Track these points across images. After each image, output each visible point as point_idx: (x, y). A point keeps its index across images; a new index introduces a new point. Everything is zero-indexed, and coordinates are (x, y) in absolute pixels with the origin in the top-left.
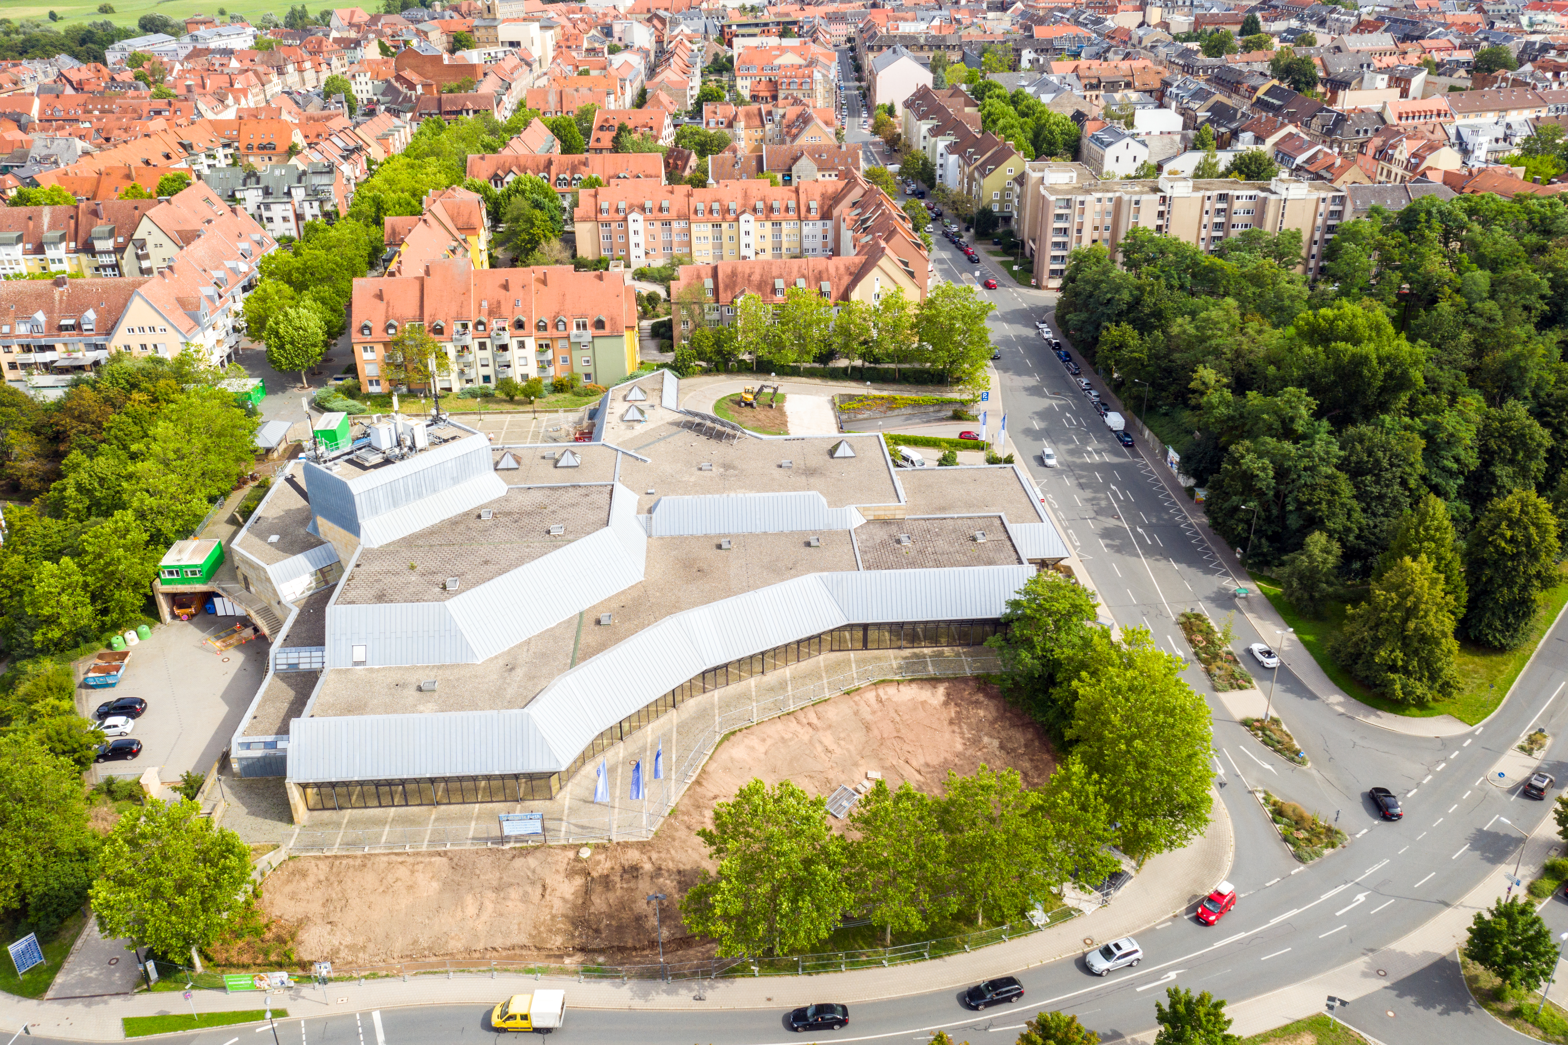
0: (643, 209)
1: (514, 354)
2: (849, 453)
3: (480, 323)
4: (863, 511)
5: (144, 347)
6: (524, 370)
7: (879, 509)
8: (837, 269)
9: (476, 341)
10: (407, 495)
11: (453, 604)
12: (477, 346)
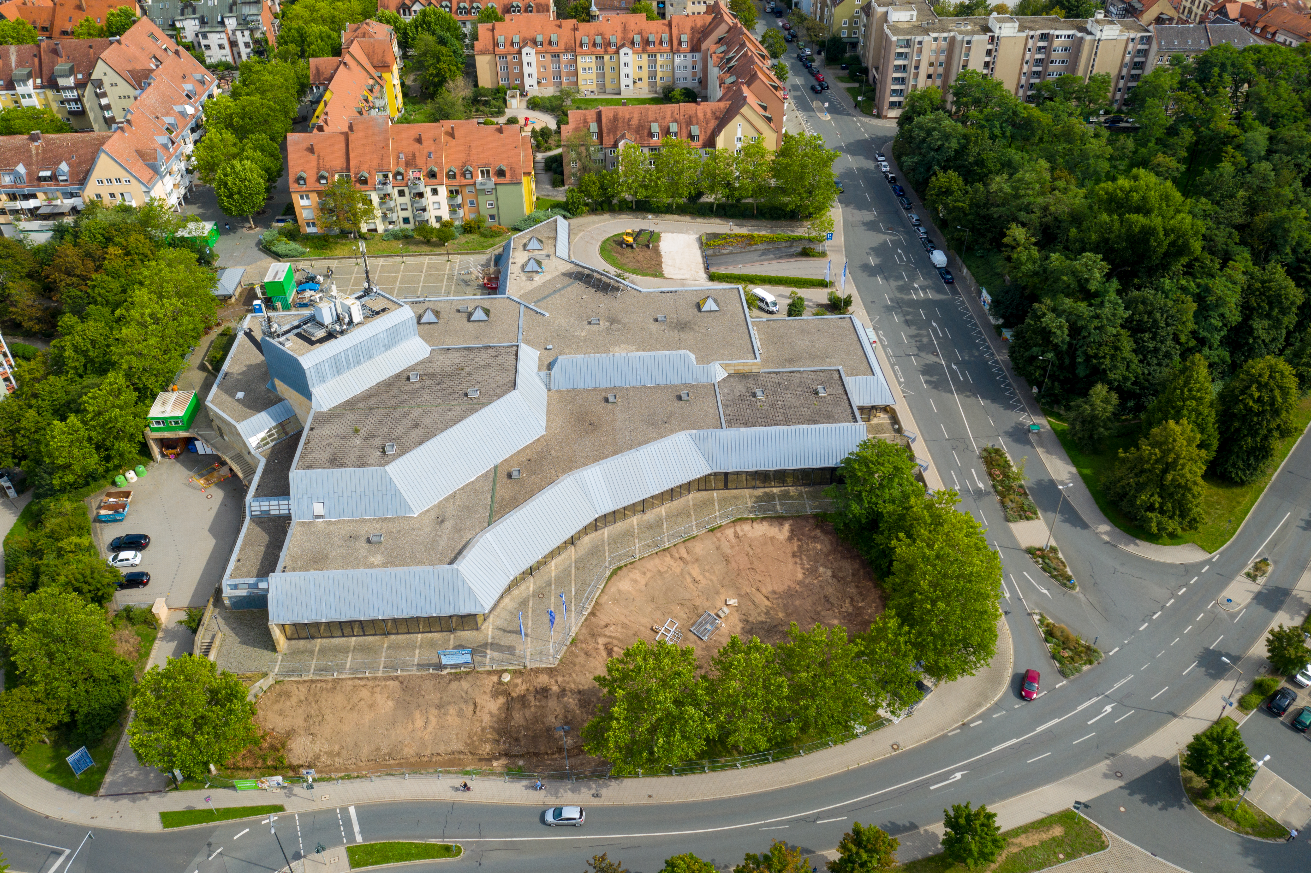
0: (535, 42)
1: (429, 200)
2: (714, 307)
3: (399, 173)
4: (725, 367)
5: (112, 195)
6: (438, 213)
7: (739, 364)
8: (705, 113)
9: (396, 190)
10: (348, 364)
11: (392, 469)
12: (396, 193)
